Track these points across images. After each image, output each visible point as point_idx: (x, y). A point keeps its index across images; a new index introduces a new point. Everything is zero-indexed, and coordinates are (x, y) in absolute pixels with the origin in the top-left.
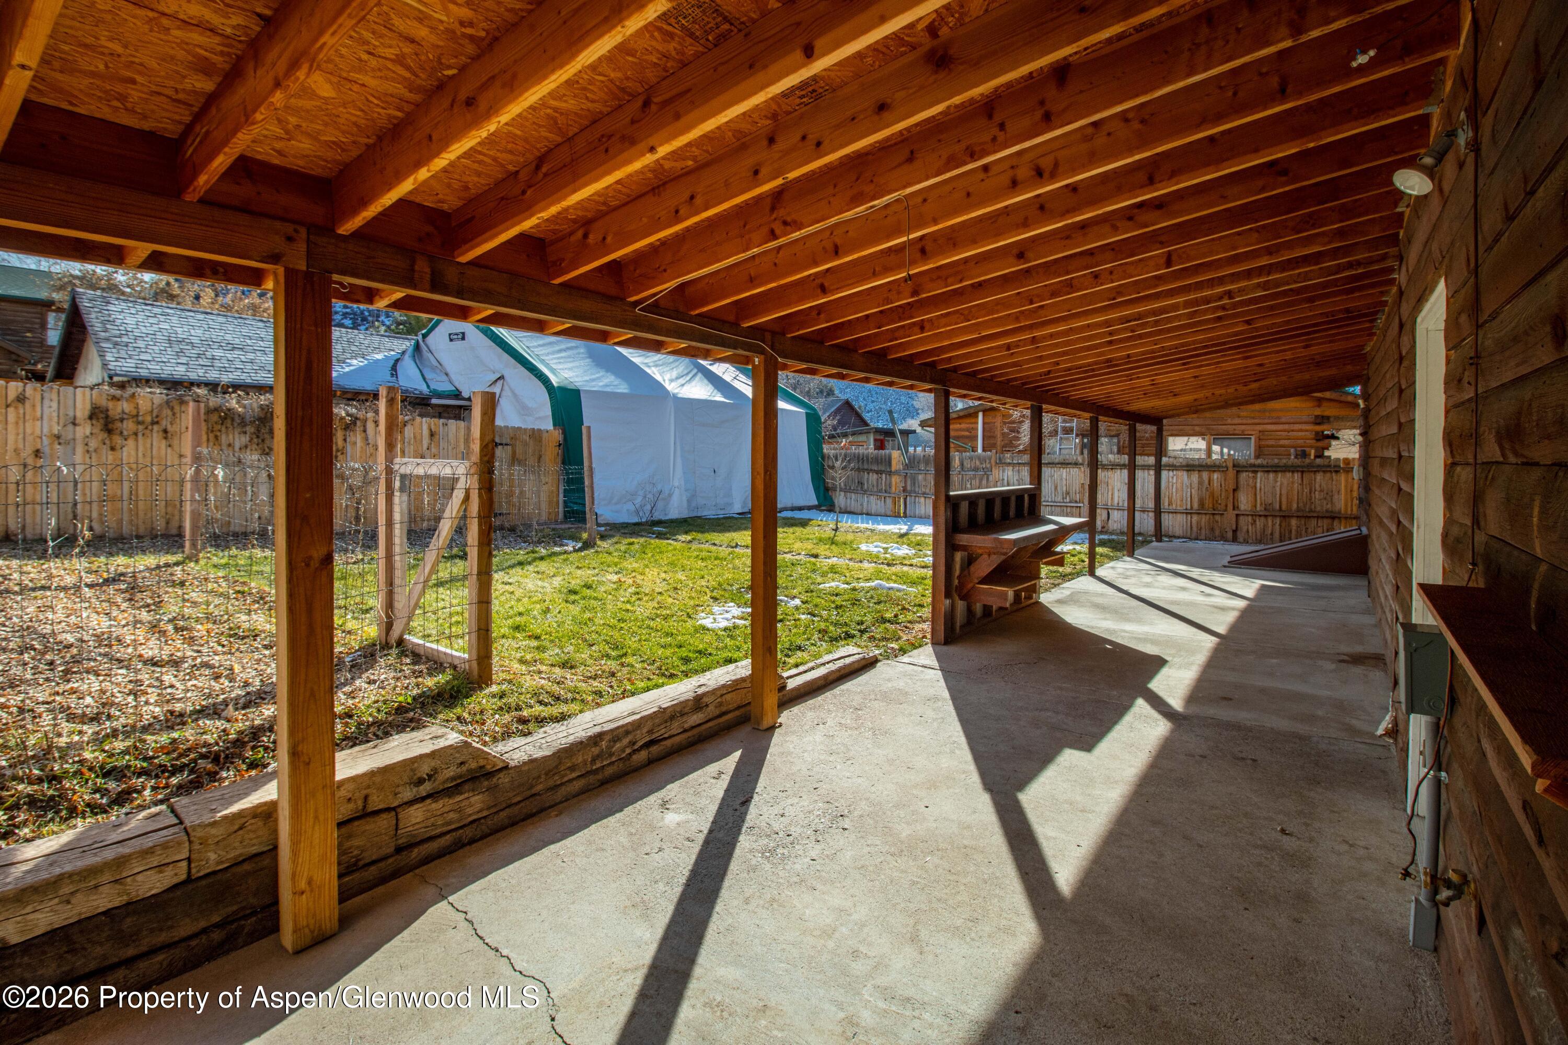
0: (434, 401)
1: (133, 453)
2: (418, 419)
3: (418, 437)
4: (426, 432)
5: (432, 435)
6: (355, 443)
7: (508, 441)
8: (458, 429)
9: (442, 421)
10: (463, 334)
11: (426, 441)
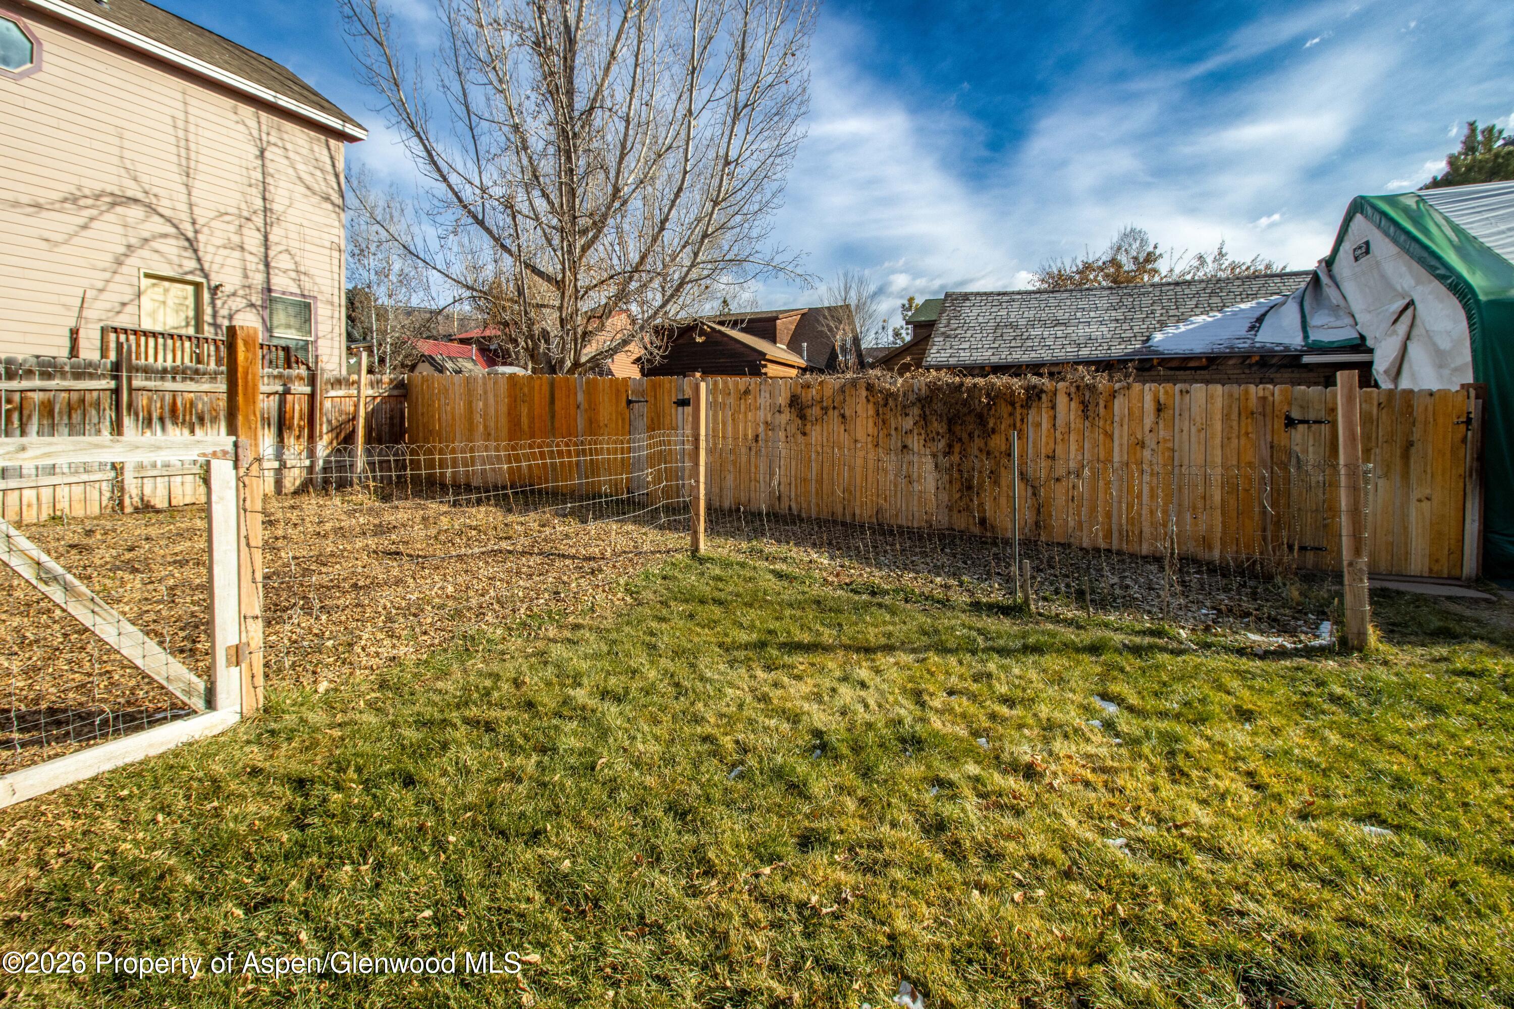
0: (1306, 359)
1: (819, 438)
2: (1137, 386)
3: (1137, 413)
4: (1149, 405)
5: (1160, 409)
6: (1039, 425)
7: (1322, 415)
8: (1209, 398)
9: (1178, 387)
10: (1367, 243)
11: (1149, 421)
